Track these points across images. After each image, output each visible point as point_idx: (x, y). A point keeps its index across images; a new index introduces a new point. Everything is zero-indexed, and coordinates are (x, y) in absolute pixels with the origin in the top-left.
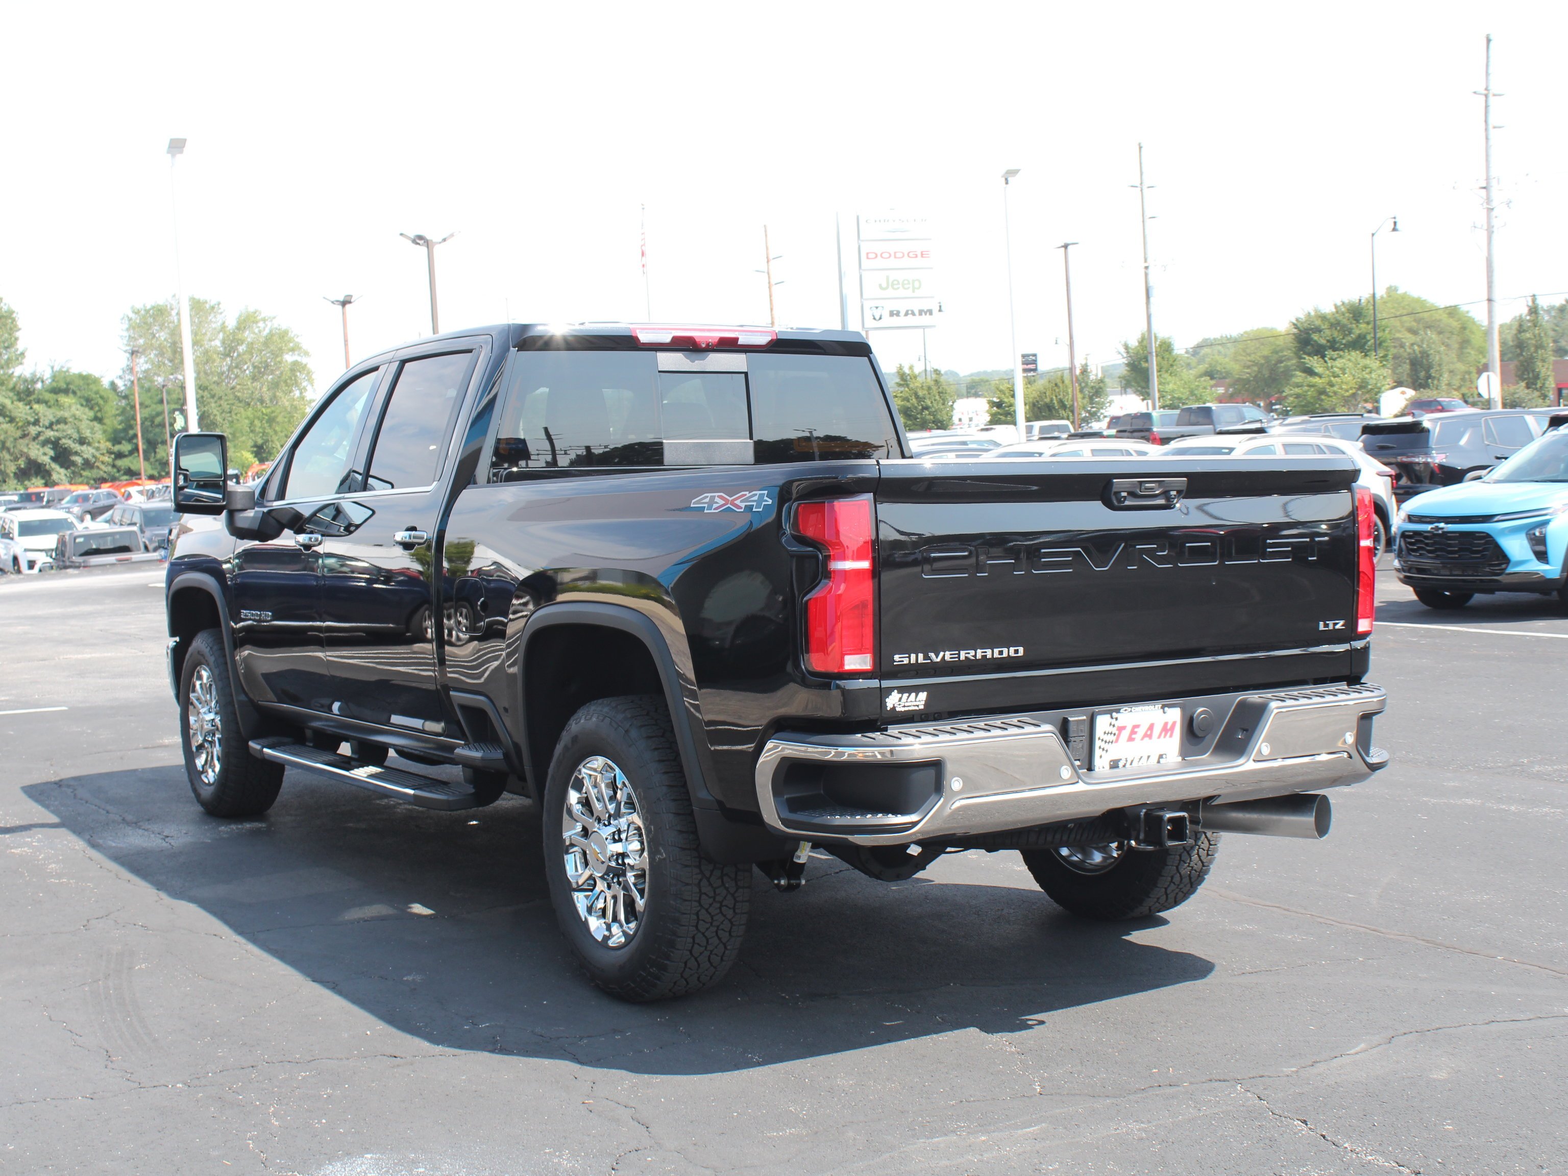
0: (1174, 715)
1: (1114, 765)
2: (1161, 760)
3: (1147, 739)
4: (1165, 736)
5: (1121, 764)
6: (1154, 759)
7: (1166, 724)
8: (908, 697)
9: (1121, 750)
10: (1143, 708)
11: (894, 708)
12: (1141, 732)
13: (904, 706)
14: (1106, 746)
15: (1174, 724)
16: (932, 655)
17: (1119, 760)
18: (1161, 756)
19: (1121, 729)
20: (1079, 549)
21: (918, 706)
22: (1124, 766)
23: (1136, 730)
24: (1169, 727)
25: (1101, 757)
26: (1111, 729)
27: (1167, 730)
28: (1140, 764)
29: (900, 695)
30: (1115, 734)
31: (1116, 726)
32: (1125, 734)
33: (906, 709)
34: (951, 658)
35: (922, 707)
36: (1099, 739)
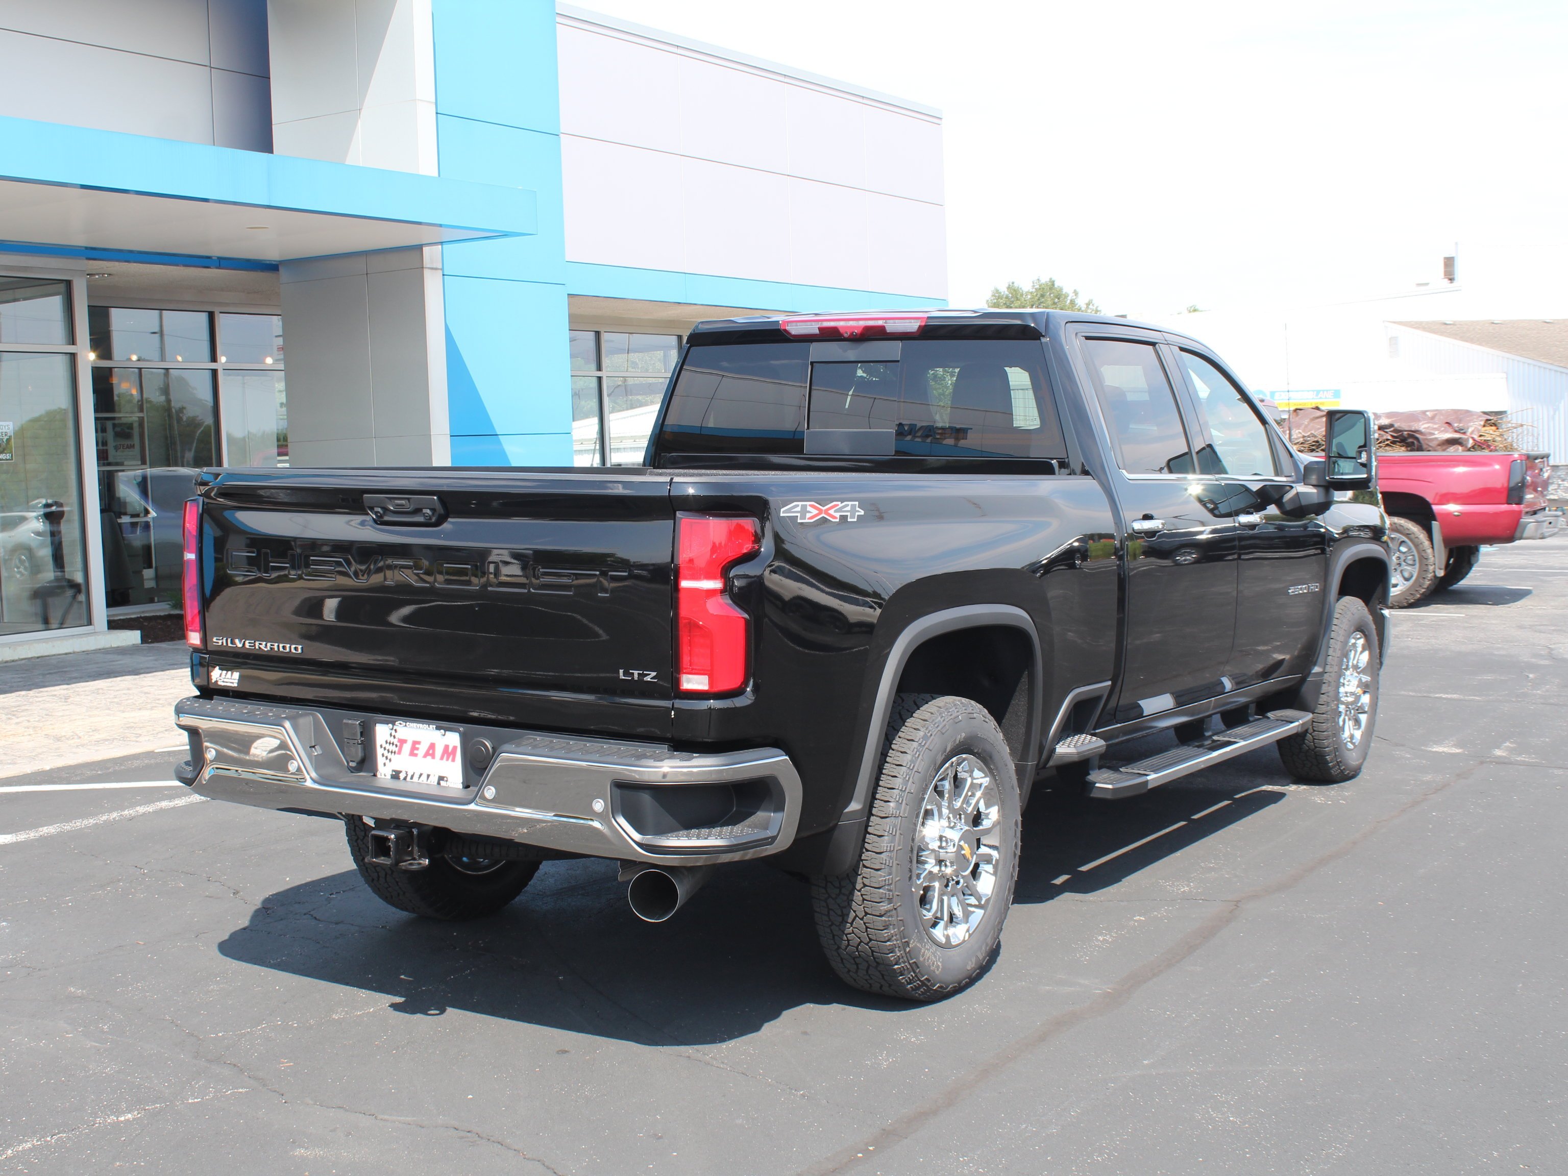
0: (453, 739)
1: (396, 775)
2: (441, 782)
3: (429, 758)
4: (447, 759)
5: (402, 776)
6: (434, 780)
7: (447, 747)
8: (226, 674)
9: (403, 762)
10: (419, 725)
11: (217, 681)
12: (423, 749)
13: (223, 682)
14: (389, 755)
15: (455, 748)
16: (237, 641)
17: (400, 772)
18: (441, 778)
19: (403, 742)
20: (341, 560)
21: (233, 683)
22: (405, 779)
23: (417, 746)
24: (450, 749)
25: (385, 764)
26: (392, 740)
27: (448, 753)
28: (420, 781)
29: (221, 671)
30: (396, 746)
31: (396, 737)
32: (407, 748)
33: (225, 684)
34: (250, 646)
35: (236, 685)
36: (381, 746)
